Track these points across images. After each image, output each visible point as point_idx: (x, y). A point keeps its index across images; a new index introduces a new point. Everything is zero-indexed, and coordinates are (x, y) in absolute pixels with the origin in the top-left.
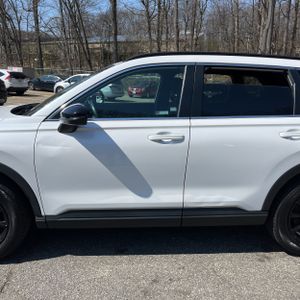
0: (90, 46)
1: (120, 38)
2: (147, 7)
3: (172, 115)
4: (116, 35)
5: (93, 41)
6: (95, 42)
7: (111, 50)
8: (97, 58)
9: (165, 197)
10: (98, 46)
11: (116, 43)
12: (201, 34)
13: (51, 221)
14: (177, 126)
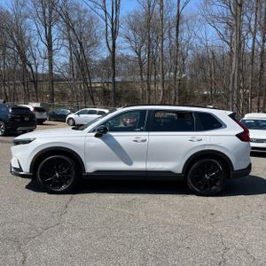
0: (93, 85)
1: (117, 79)
2: (139, 55)
3: (142, 131)
4: (114, 76)
5: (95, 81)
6: (97, 82)
7: (110, 89)
8: (98, 95)
9: (139, 166)
10: (99, 85)
11: (114, 83)
12: (184, 75)
13: (90, 175)
14: (143, 135)
